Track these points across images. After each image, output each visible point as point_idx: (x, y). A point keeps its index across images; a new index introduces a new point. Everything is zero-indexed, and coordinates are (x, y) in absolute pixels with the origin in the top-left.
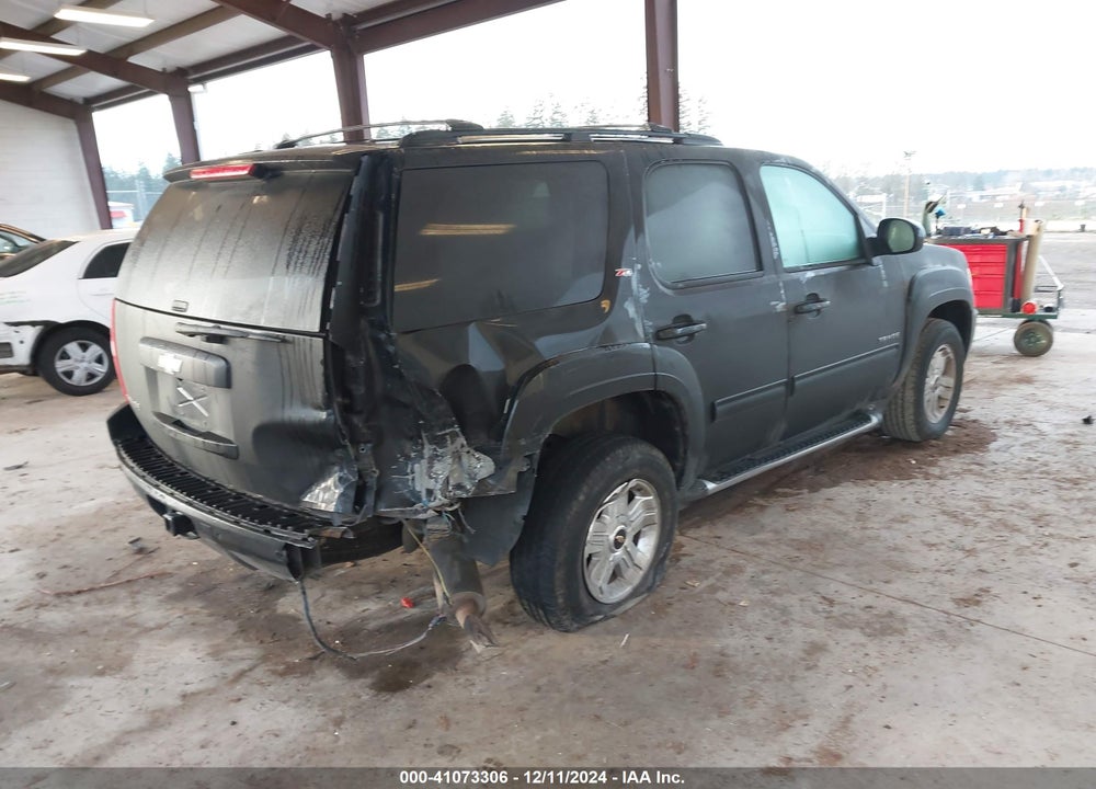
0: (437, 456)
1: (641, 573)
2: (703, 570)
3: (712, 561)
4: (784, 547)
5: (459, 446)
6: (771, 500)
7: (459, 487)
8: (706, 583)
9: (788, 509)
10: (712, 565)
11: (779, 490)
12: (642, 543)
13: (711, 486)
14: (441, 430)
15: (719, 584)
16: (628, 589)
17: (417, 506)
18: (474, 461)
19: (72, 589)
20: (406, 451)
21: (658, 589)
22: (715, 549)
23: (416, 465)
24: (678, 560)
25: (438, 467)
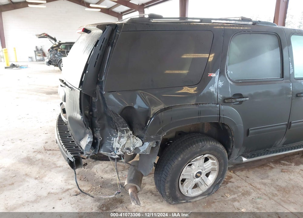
0: (122, 136)
1: (207, 187)
2: (235, 190)
3: (240, 187)
4: (273, 188)
5: (130, 135)
6: (277, 165)
7: (128, 149)
8: (233, 196)
9: (282, 171)
10: (239, 189)
11: (283, 162)
12: (210, 176)
13: (244, 159)
14: (122, 128)
15: (238, 198)
16: (200, 192)
17: (112, 153)
18: (135, 140)
19: (49, 149)
20: (112, 133)
21: (213, 195)
22: (244, 182)
23: (115, 139)
24: (227, 183)
25: (122, 140)
